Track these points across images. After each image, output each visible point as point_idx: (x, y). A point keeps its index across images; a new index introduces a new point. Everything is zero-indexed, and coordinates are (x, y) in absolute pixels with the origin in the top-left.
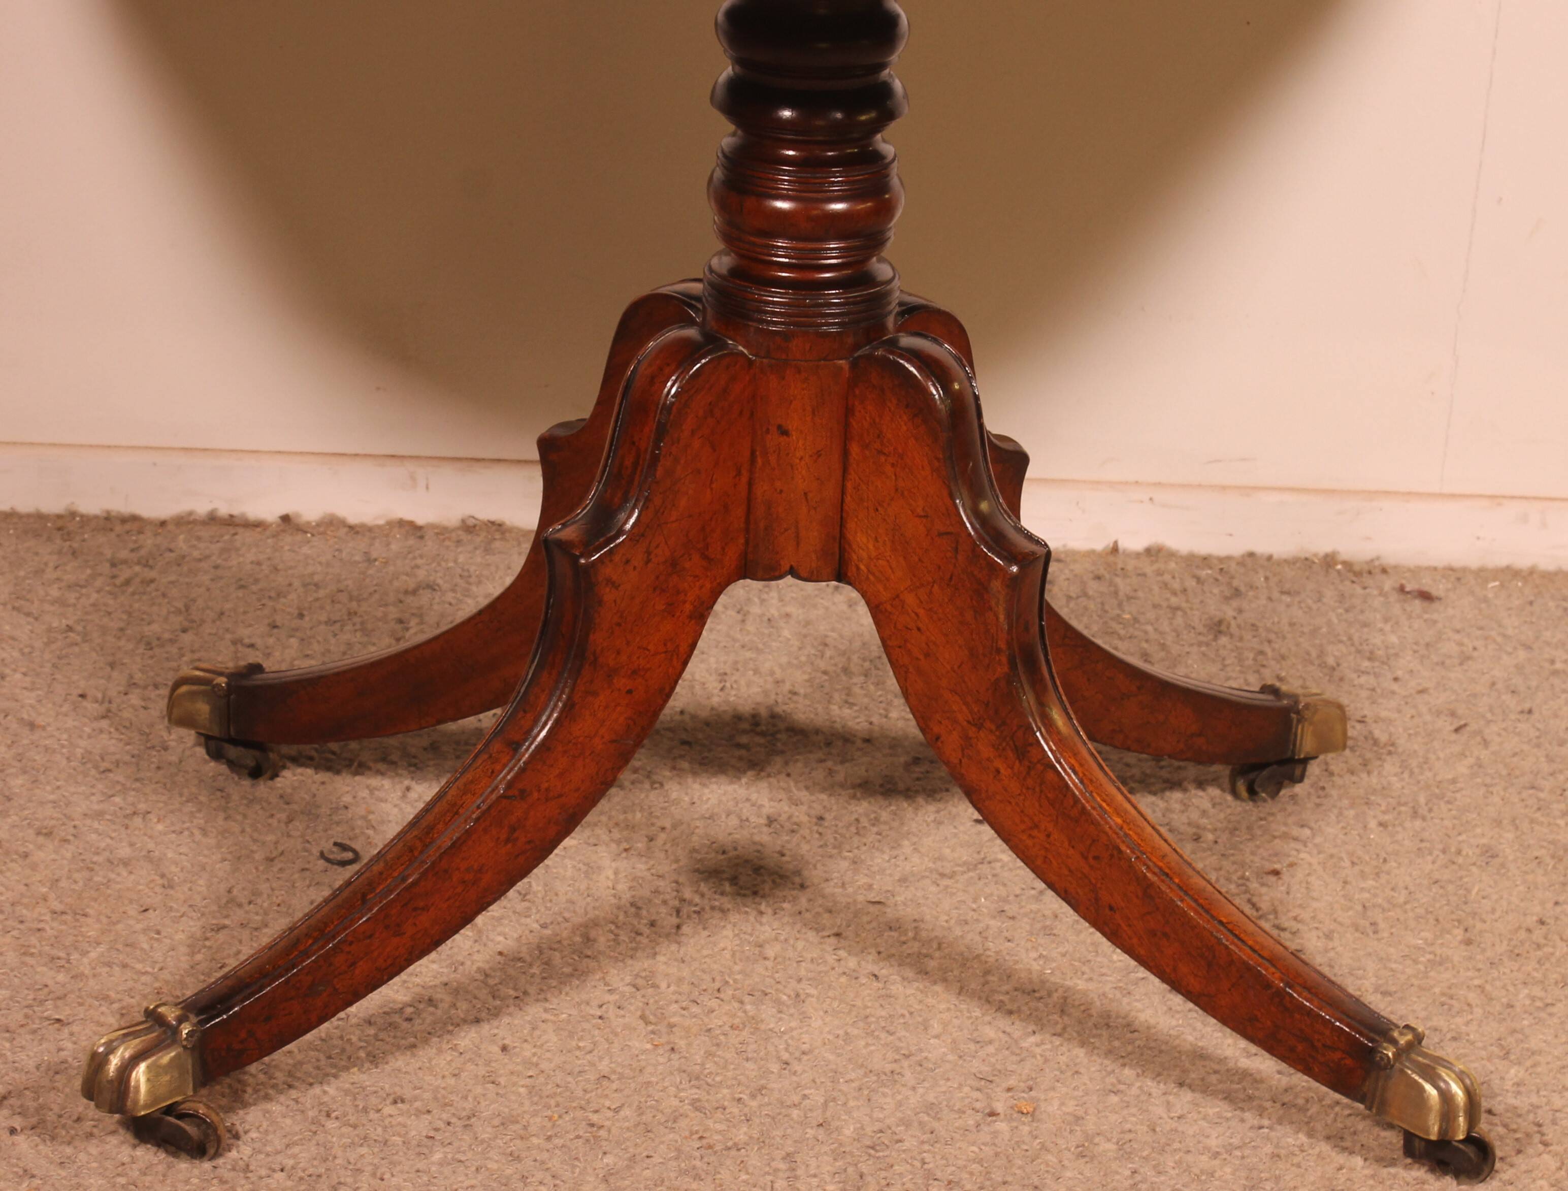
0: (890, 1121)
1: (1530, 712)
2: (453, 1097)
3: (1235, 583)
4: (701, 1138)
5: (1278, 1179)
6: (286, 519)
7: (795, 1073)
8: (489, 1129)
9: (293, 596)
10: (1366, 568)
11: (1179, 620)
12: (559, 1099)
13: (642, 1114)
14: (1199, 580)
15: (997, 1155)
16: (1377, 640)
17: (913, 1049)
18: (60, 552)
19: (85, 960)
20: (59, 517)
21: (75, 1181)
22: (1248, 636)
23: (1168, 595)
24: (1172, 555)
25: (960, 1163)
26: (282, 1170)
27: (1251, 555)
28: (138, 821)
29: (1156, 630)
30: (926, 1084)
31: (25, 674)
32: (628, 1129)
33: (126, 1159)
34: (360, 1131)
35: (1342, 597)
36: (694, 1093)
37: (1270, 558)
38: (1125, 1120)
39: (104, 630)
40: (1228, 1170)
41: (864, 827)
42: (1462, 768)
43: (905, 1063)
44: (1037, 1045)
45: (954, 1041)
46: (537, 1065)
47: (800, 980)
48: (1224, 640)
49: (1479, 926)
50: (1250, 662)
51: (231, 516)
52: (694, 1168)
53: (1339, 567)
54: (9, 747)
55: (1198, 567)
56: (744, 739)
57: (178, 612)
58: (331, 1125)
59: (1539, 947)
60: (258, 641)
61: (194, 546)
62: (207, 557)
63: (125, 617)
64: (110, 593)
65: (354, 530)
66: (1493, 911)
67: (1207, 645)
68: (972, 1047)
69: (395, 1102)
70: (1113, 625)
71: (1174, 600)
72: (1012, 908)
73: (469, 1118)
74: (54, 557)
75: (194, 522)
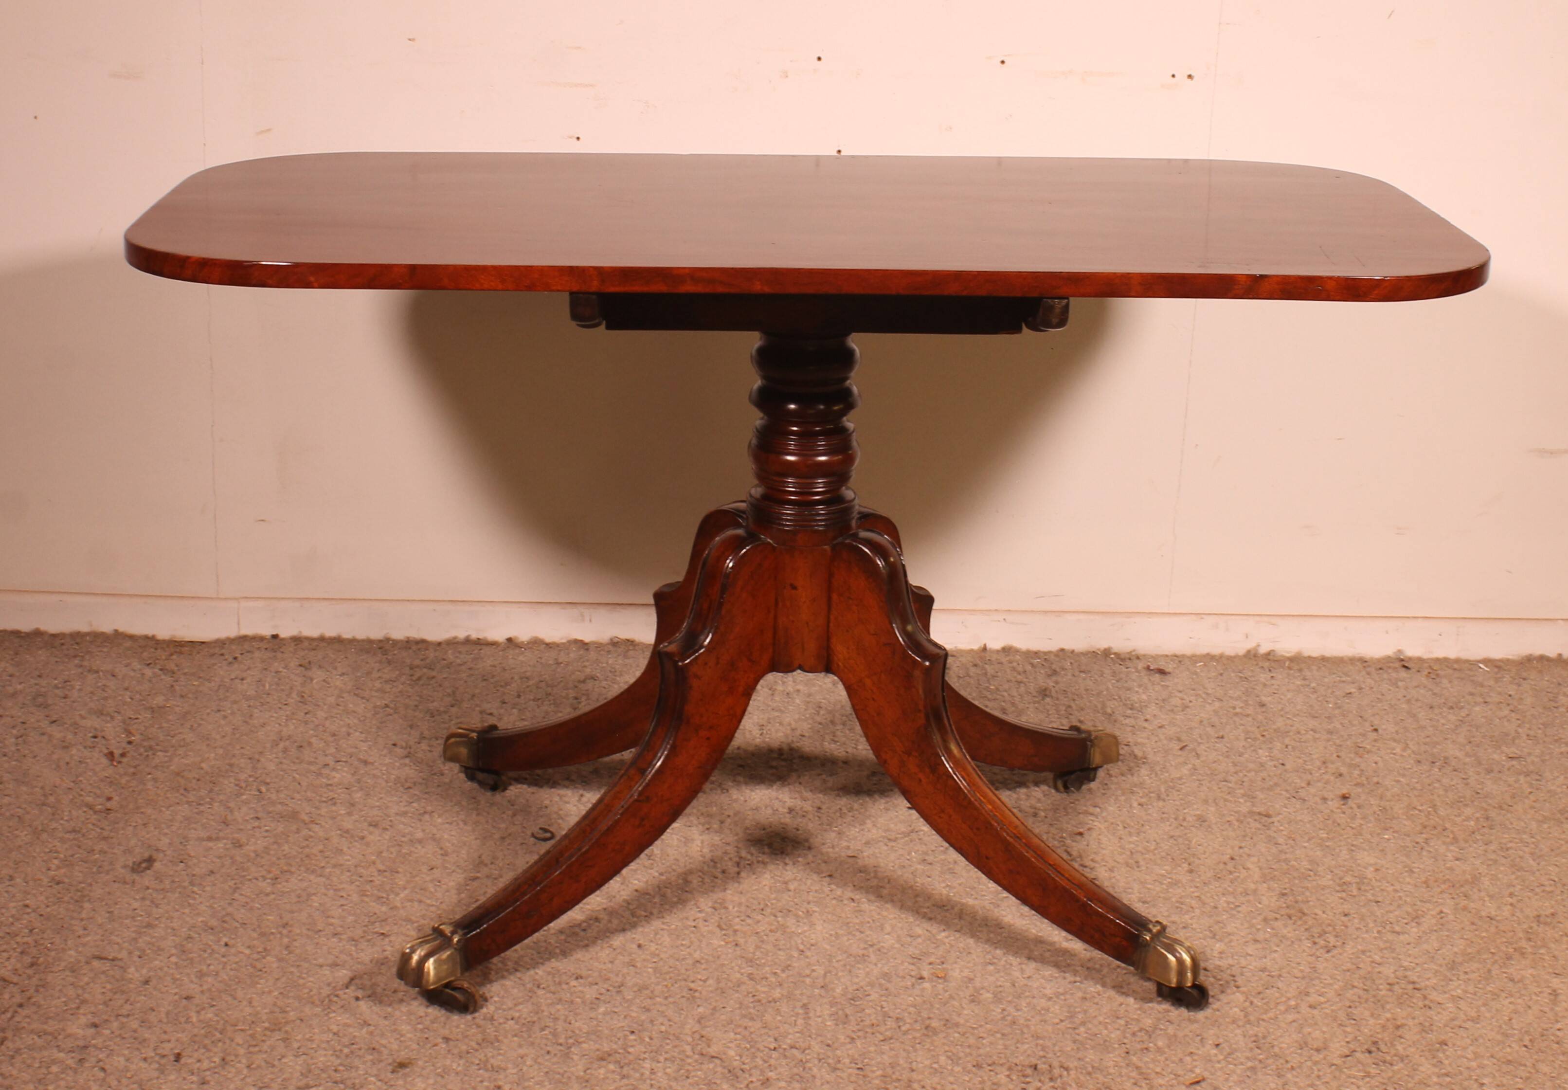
0: (862, 984)
1: (1222, 737)
2: (611, 975)
3: (1054, 667)
4: (754, 996)
5: (1085, 1012)
6: (509, 640)
7: (807, 957)
8: (632, 993)
9: (514, 685)
10: (1128, 656)
11: (1022, 689)
12: (672, 975)
13: (719, 982)
14: (1033, 665)
15: (924, 1002)
16: (1135, 698)
17: (875, 941)
18: (380, 662)
19: (398, 898)
20: (380, 641)
21: (393, 1027)
22: (1061, 697)
23: (1016, 675)
24: (1017, 651)
25: (903, 1007)
26: (512, 1019)
27: (1062, 650)
28: (427, 817)
29: (1009, 695)
30: (883, 962)
31: (361, 733)
32: (712, 992)
33: (423, 1014)
34: (557, 996)
35: (1114, 674)
36: (750, 970)
37: (1073, 652)
38: (997, 980)
39: (406, 707)
40: (1057, 1007)
41: (845, 813)
42: (1185, 770)
43: (871, 950)
44: (947, 937)
45: (898, 937)
46: (658, 955)
47: (809, 903)
48: (1048, 700)
49: (1197, 861)
50: (1063, 713)
51: (478, 639)
52: (750, 1013)
53: (1112, 656)
54: (353, 775)
55: (1032, 658)
56: (774, 763)
57: (449, 695)
58: (540, 992)
59: (1231, 873)
60: (495, 711)
61: (457, 657)
62: (465, 663)
63: (418, 698)
64: (409, 685)
65: (549, 646)
66: (1205, 853)
67: (1038, 702)
68: (909, 939)
69: (577, 978)
70: (985, 692)
71: (1019, 677)
72: (930, 858)
73: (619, 987)
74: (377, 664)
75: (457, 643)
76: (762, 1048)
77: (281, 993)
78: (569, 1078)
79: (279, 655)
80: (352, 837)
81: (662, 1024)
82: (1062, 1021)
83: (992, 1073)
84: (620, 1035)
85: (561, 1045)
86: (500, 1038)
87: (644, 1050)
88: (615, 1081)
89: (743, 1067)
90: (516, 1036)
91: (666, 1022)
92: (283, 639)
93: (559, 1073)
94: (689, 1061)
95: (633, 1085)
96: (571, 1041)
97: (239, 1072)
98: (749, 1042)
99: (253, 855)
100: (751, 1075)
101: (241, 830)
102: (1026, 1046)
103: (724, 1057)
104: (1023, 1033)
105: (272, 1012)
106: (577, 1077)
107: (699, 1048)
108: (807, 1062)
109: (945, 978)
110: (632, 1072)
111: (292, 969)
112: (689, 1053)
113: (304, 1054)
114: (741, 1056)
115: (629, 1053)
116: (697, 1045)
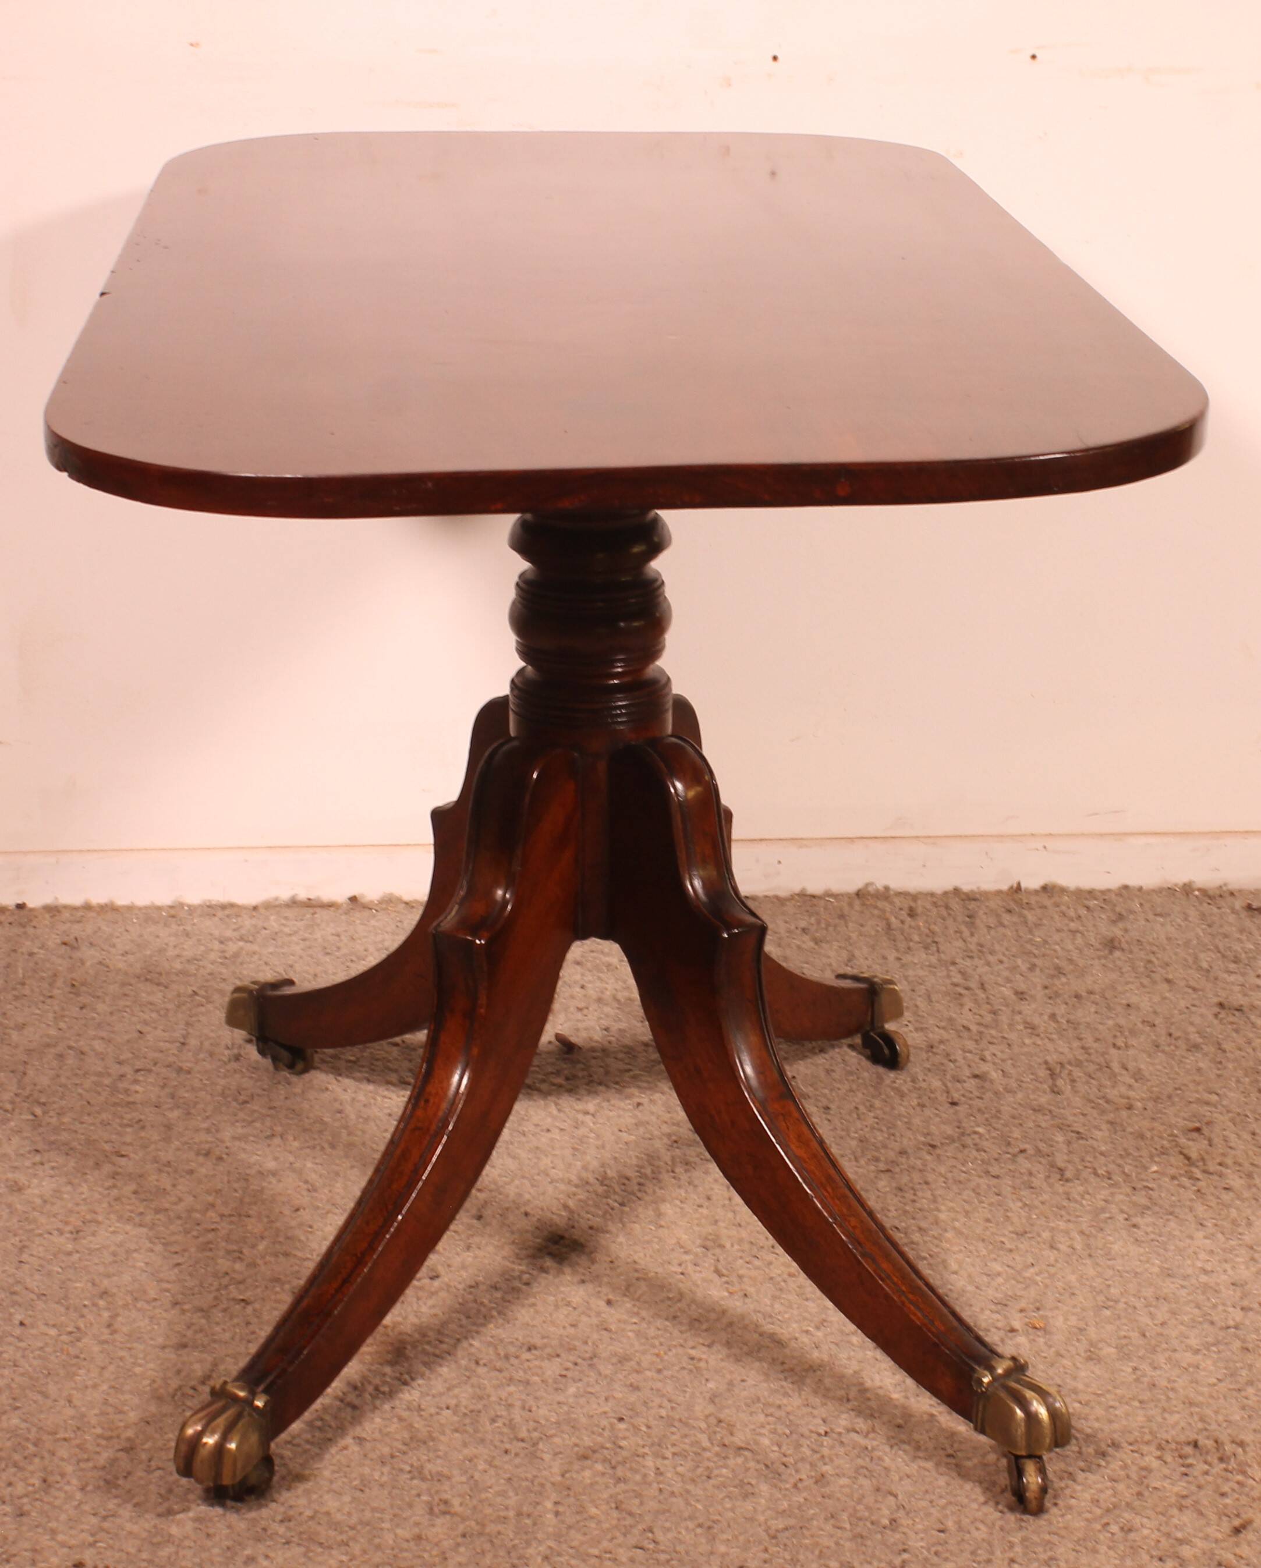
2: (577, 1343)
3: (1118, 909)
4: (783, 1362)
5: (1250, 1367)
6: (353, 899)
8: (610, 1367)
10: (1218, 892)
11: (1079, 940)
12: (662, 1340)
13: (732, 1346)
14: (1088, 908)
16: (1237, 947)
18: (176, 935)
19: (255, 1251)
20: (171, 907)
22: (1135, 949)
23: (1067, 922)
24: (1063, 890)
26: (448, 1408)
27: (1126, 887)
28: (277, 1141)
29: (1062, 948)
32: (722, 1359)
34: (506, 1374)
35: (1203, 916)
36: (770, 1328)
37: (1140, 889)
38: (1119, 1328)
40: (1209, 1362)
41: (863, 1113)
44: (1037, 1274)
45: (970, 1276)
46: (638, 1313)
48: (1117, 954)
50: (1142, 970)
51: (309, 899)
52: (782, 1386)
53: (1197, 893)
54: (163, 1087)
55: (1086, 899)
58: (481, 1370)
61: (283, 925)
62: (296, 932)
65: (410, 904)
67: (1105, 958)
68: (985, 1279)
69: (529, 1349)
70: (1029, 946)
71: (1072, 925)
72: (995, 1170)
73: (591, 1358)
74: (173, 939)
75: (280, 906)
76: (807, 1433)
77: (113, 1387)
78: (542, 1485)
79: (30, 930)
80: (176, 1171)
81: (660, 1406)
82: (1219, 1380)
83: (1136, 1455)
84: (604, 1422)
85: (523, 1440)
86: (434, 1435)
87: (641, 1443)
88: (607, 1487)
89: (785, 1459)
90: (456, 1431)
91: (666, 1403)
92: (32, 910)
93: (527, 1479)
94: (708, 1454)
95: (634, 1491)
96: (535, 1435)
97: (69, 1497)
98: (787, 1426)
99: (38, 1201)
100: (797, 1471)
101: (16, 1168)
102: (1176, 1417)
103: (755, 1447)
104: (1169, 1399)
105: (103, 1413)
106: (553, 1484)
107: (718, 1436)
108: (873, 1449)
109: (1045, 1330)
110: (629, 1474)
111: (122, 1353)
112: (706, 1443)
113: (159, 1468)
114: (779, 1446)
115: (620, 1447)
116: (715, 1433)
